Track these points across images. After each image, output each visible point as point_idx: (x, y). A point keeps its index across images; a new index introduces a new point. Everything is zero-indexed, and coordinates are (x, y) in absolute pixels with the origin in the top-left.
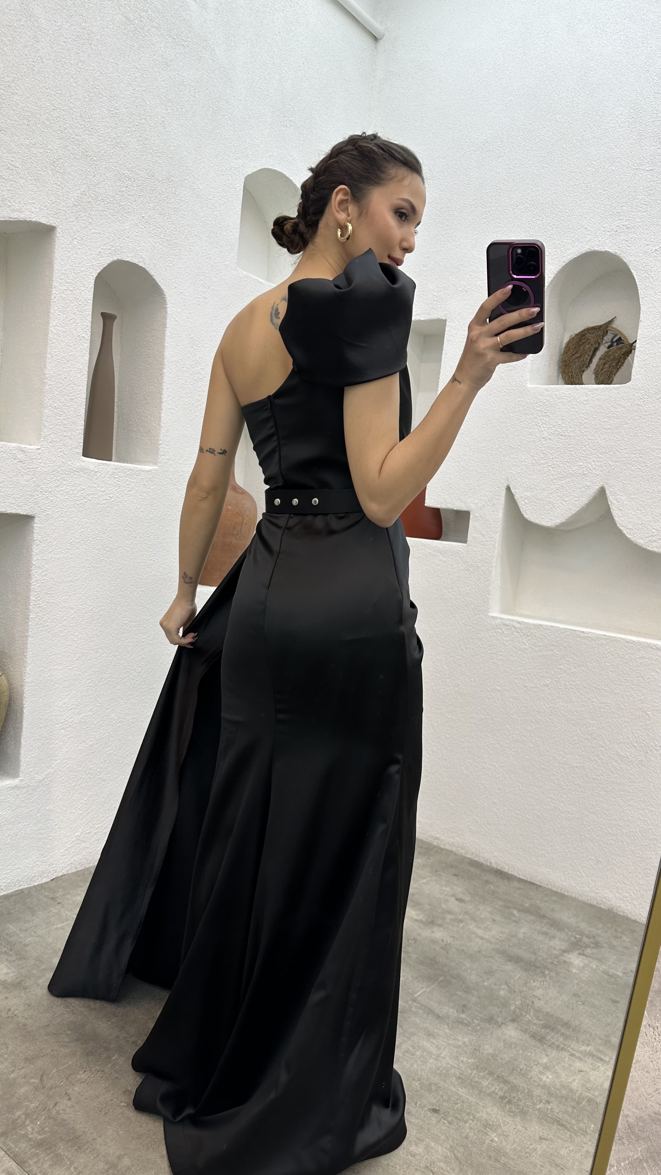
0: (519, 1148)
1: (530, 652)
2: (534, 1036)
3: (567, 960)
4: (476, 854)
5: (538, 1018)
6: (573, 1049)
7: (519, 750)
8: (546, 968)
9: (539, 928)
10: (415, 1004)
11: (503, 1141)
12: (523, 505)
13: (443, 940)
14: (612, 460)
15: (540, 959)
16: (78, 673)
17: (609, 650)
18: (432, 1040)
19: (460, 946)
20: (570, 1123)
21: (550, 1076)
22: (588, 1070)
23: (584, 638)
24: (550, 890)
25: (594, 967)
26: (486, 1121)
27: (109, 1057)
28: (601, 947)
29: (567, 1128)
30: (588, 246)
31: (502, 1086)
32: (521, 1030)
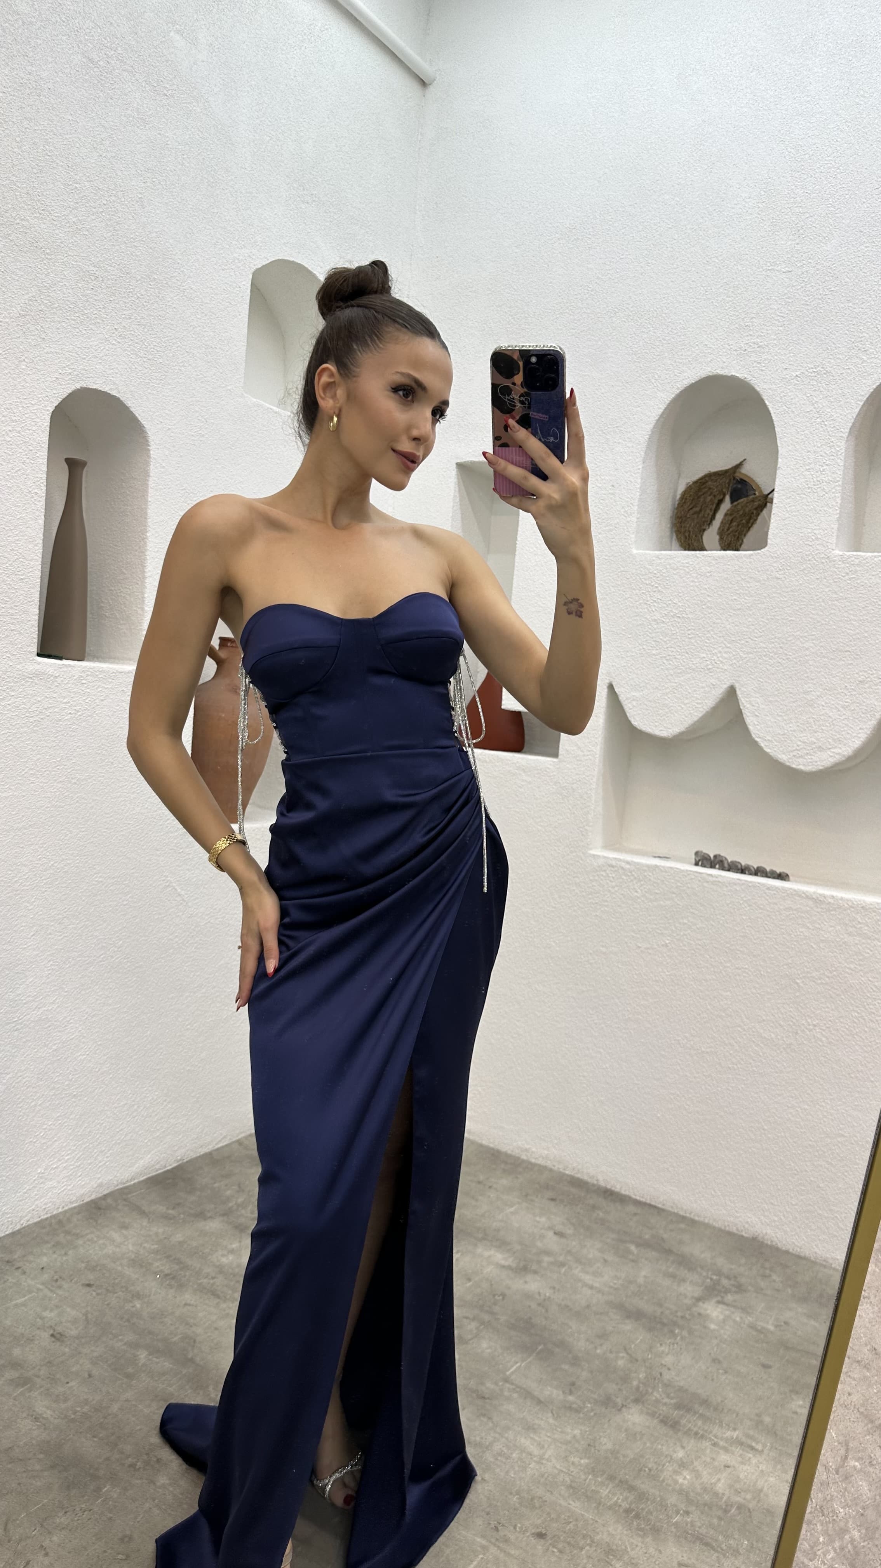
1: (643, 901)
2: (664, 1421)
3: (702, 1311)
4: (578, 1170)
5: (668, 1396)
6: (716, 1436)
7: (632, 1031)
8: (675, 1324)
9: (664, 1268)
10: (507, 1385)
12: (630, 709)
13: (539, 1293)
14: (744, 651)
15: (667, 1312)
16: (36, 953)
17: (745, 899)
18: (532, 1435)
19: (563, 1300)
20: (716, 1540)
22: (737, 1466)
23: (713, 883)
24: (676, 1215)
25: (738, 1319)
26: (608, 1545)
27: (98, 1489)
28: (745, 1291)
29: (713, 1548)
30: (710, 370)
31: (626, 1494)
32: (648, 1414)
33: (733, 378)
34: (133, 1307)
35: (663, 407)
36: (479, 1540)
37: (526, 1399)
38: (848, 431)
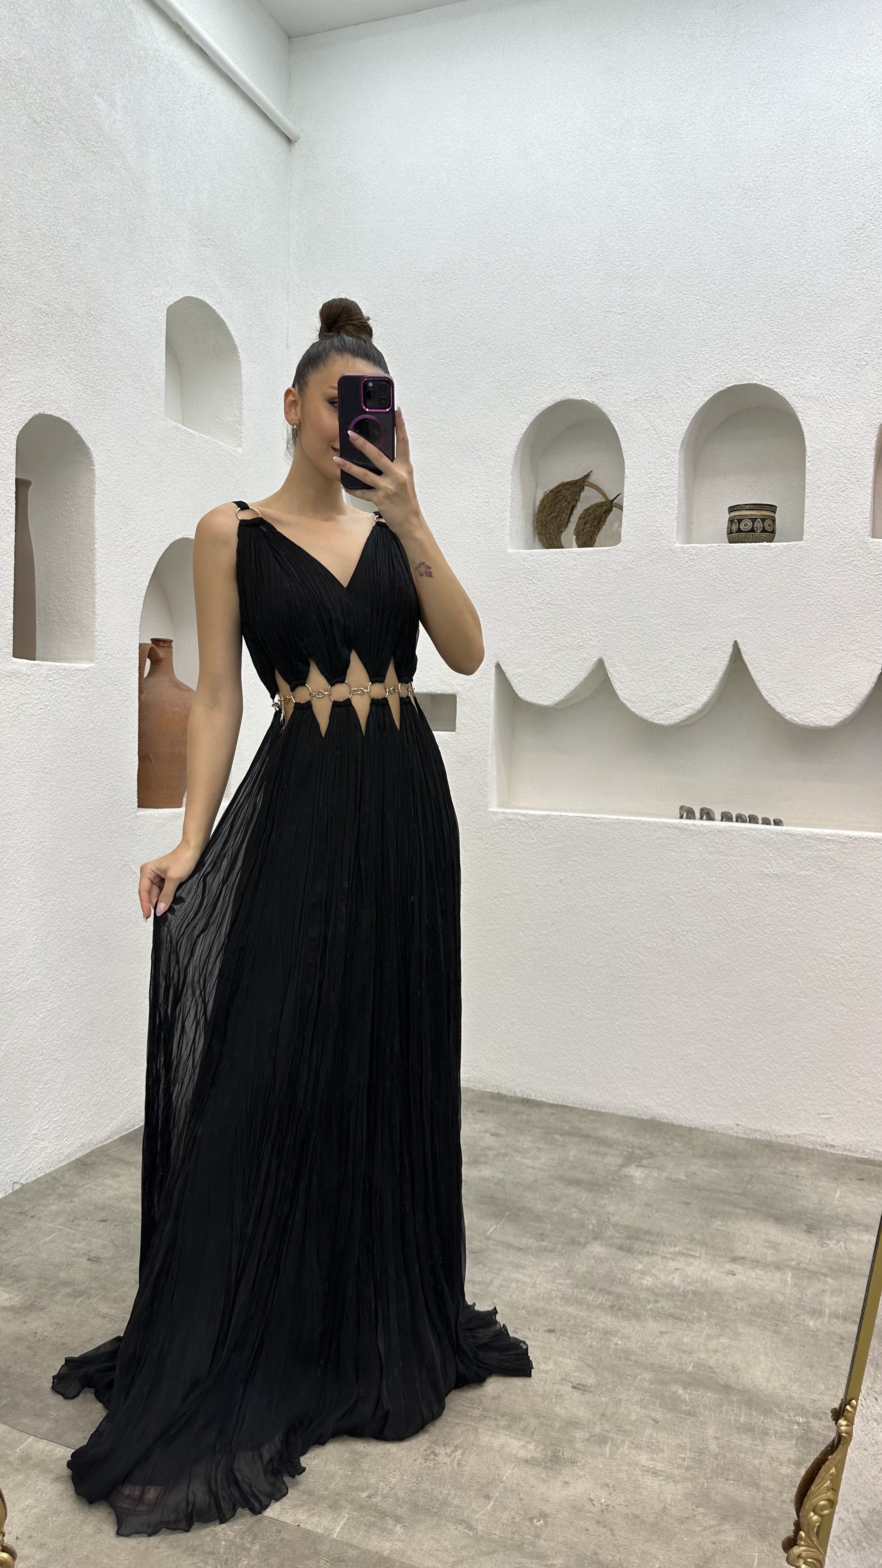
0: (644, 1346)
1: (539, 846)
2: (621, 1248)
3: (627, 1174)
4: (497, 1086)
5: (619, 1232)
8: (609, 1184)
9: (587, 1148)
10: (491, 1242)
11: (627, 1342)
12: (517, 684)
13: (493, 1177)
14: (608, 630)
15: (600, 1177)
18: (522, 1271)
19: (514, 1179)
20: (684, 1315)
21: (650, 1280)
22: (684, 1268)
23: (597, 824)
24: (585, 1110)
25: (656, 1175)
26: (604, 1329)
28: (656, 1156)
29: (682, 1320)
30: (563, 394)
31: (606, 1296)
32: (606, 1245)
33: (583, 402)
35: (525, 427)
37: (508, 1249)
38: (680, 445)
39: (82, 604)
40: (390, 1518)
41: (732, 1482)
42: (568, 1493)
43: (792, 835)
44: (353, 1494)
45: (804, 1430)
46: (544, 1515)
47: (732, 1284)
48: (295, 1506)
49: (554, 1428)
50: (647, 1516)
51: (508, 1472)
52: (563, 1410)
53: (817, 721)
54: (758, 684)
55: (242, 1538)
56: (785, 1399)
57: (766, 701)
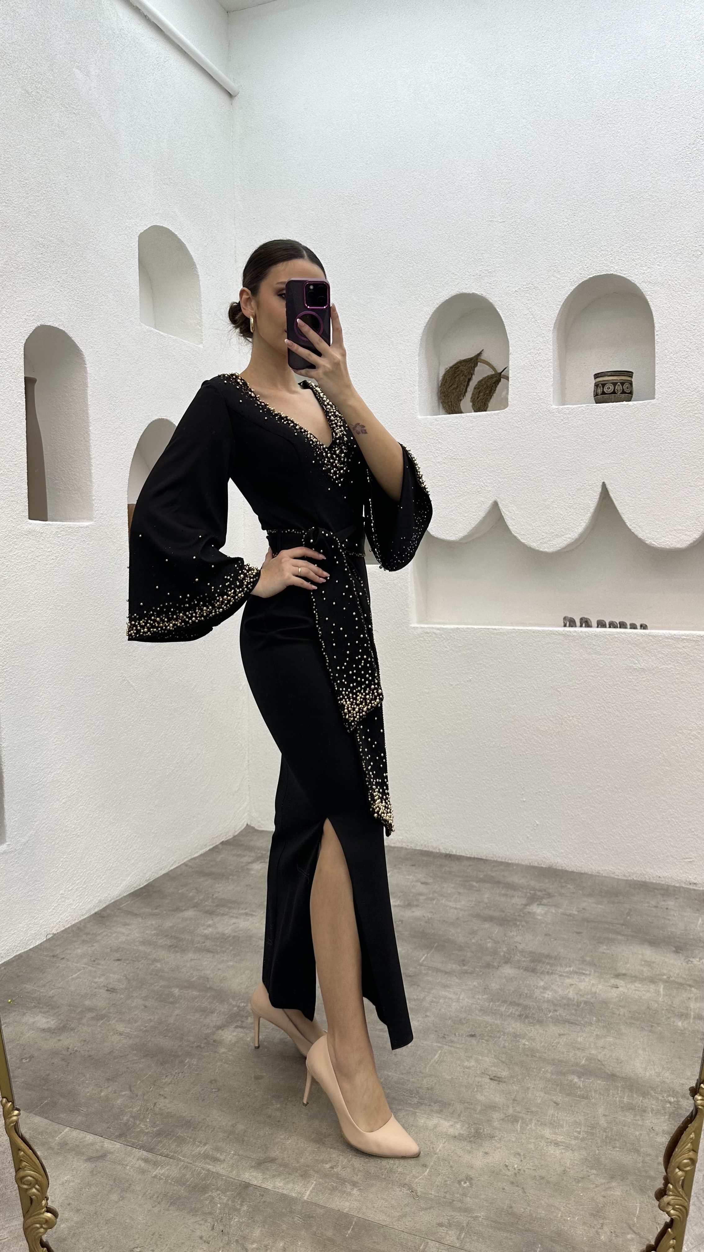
0: (546, 1045)
1: (451, 653)
2: (526, 969)
3: (530, 911)
4: (425, 846)
5: (525, 957)
6: (560, 972)
8: (516, 920)
9: (498, 891)
10: (423, 968)
11: (532, 1043)
13: (424, 916)
14: (500, 477)
15: (509, 914)
17: (519, 641)
18: (448, 990)
19: (440, 918)
20: (577, 1020)
21: (550, 993)
22: (577, 983)
23: (497, 634)
24: (496, 862)
25: (554, 911)
26: (514, 1033)
27: (182, 1062)
28: (554, 896)
29: (576, 1024)
30: (457, 290)
31: (516, 1008)
32: (515, 968)
33: (473, 295)
34: (156, 967)
35: (428, 317)
36: (436, 1044)
37: (437, 972)
38: (553, 326)
39: (81, 475)
40: (349, 1183)
41: (618, 1149)
42: (488, 1161)
43: (654, 637)
44: (319, 1165)
45: (675, 1107)
46: (469, 1179)
47: (616, 995)
48: (274, 1176)
49: (476, 1111)
50: (551, 1177)
51: (440, 1146)
52: (483, 1097)
53: (672, 544)
54: (623, 516)
55: (233, 1201)
56: (659, 1084)
57: (630, 530)
